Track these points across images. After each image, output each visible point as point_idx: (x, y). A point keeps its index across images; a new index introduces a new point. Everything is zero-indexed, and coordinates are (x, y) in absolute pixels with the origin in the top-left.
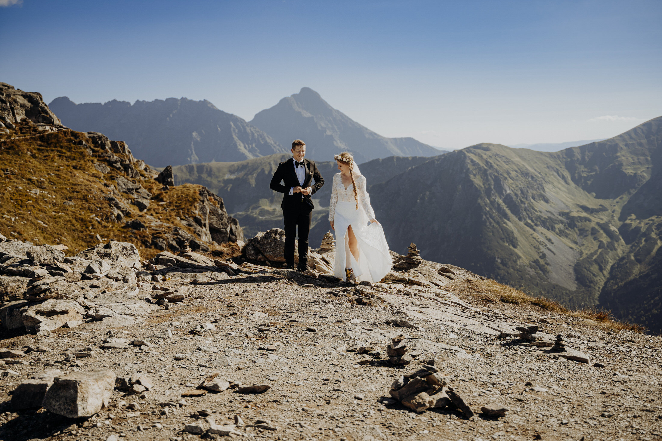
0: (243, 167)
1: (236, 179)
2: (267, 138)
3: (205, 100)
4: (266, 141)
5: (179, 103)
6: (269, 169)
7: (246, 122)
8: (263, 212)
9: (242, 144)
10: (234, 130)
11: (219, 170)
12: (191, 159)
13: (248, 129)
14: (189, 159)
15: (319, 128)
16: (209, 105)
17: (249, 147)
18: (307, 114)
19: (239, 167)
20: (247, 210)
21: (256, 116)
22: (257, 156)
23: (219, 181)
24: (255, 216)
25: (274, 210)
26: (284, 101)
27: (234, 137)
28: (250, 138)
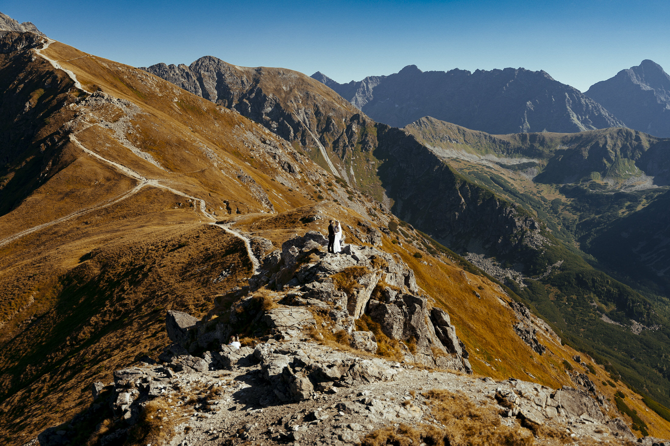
0: (577, 139)
1: (568, 150)
2: (602, 111)
3: (541, 70)
4: (600, 114)
5: (516, 73)
6: (604, 142)
7: (581, 94)
8: (594, 186)
9: (575, 115)
10: (569, 101)
11: (552, 140)
12: (523, 127)
13: (583, 101)
14: (521, 127)
15: (659, 102)
16: (545, 76)
17: (582, 118)
18: (646, 87)
19: (572, 138)
20: (577, 181)
21: (592, 87)
22: (590, 128)
23: (551, 151)
24: (585, 188)
25: (606, 184)
26: (623, 73)
27: (568, 107)
28: (584, 109)
